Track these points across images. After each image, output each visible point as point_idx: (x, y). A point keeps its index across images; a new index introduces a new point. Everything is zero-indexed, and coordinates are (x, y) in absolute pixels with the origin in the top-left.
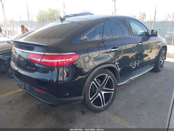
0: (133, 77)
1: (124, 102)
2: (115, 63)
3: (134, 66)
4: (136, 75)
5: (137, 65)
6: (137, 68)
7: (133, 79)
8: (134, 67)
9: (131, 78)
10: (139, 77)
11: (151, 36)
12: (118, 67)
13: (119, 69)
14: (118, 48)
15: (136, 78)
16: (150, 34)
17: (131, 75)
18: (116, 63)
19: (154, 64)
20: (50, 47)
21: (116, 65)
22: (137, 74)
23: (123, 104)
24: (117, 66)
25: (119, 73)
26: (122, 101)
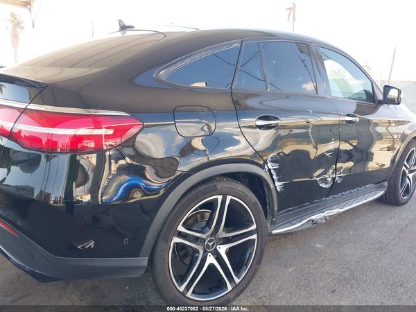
0: (322, 215)
1: (290, 270)
2: (267, 163)
3: (325, 181)
4: (329, 207)
5: (335, 178)
6: (336, 188)
7: (321, 219)
8: (326, 184)
9: (313, 217)
10: (340, 214)
11: (381, 103)
12: (275, 177)
13: (277, 184)
14: (277, 119)
15: (330, 216)
16: (380, 97)
17: (317, 207)
18: (269, 165)
19: (386, 184)
20: (47, 85)
21: (267, 171)
22: (334, 207)
23: (287, 276)
24: (271, 175)
25: (275, 195)
26: (285, 266)
